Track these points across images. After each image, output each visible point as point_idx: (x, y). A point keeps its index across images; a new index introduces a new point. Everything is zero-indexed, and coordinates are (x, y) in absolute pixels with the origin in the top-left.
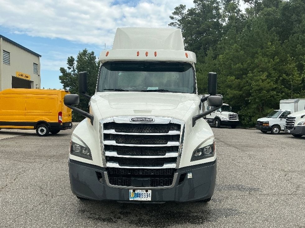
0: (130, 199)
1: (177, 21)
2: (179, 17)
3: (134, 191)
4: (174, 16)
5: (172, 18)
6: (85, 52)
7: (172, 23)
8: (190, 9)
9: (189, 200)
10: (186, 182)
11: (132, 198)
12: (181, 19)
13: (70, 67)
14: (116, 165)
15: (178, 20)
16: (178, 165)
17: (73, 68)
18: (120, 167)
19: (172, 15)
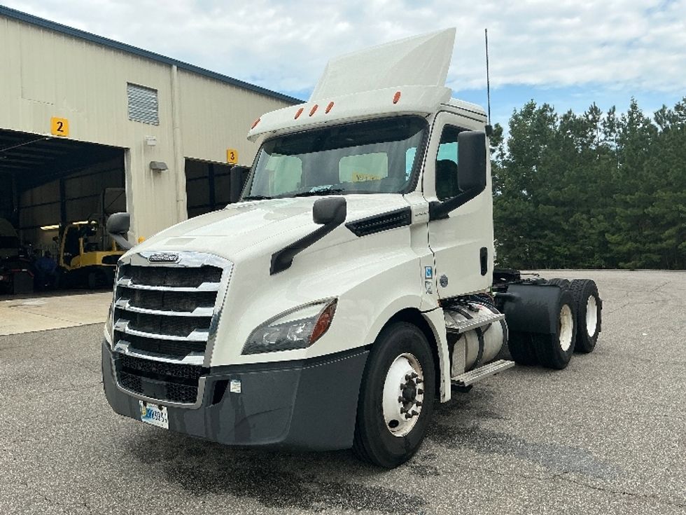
3: (145, 403)
6: (530, 107)
9: (236, 444)
10: (226, 401)
11: (144, 417)
13: (493, 148)
16: (208, 360)
17: (500, 149)
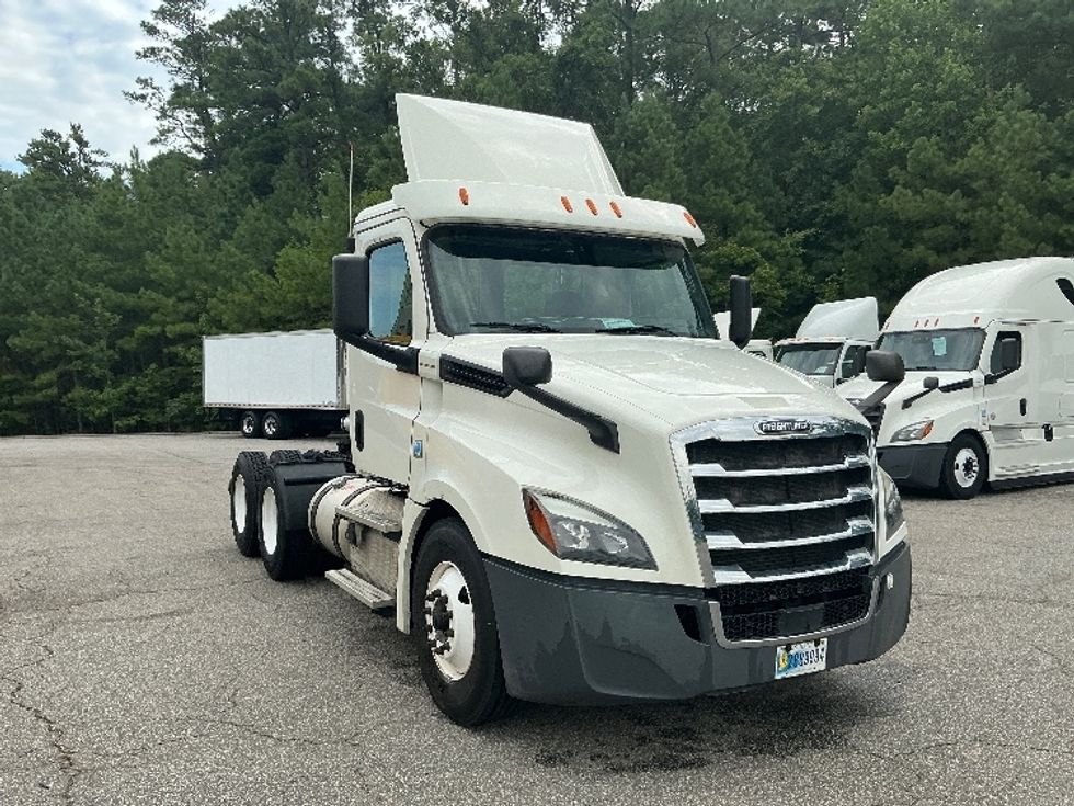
0: (778, 677)
1: (168, 45)
2: (178, 32)
3: (788, 649)
4: (160, 22)
5: (152, 31)
7: (153, 51)
8: (236, 8)
11: (780, 672)
12: (184, 41)
14: (740, 577)
15: (176, 42)
18: (752, 581)
19: (151, 20)
